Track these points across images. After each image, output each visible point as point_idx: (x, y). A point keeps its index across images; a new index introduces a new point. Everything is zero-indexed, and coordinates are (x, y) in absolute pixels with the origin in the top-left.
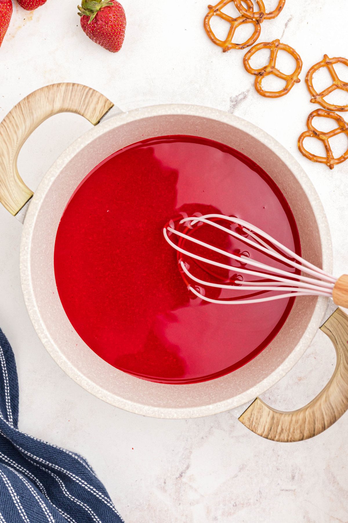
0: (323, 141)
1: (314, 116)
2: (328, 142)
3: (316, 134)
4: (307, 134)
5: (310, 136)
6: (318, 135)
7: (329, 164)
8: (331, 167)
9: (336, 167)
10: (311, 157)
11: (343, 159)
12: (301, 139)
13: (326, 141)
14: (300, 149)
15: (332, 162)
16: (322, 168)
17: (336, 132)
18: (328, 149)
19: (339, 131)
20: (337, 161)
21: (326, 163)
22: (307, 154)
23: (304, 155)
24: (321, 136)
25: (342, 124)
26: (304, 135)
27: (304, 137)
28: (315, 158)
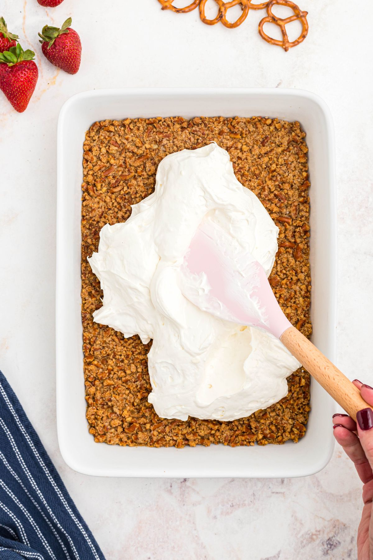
0: (280, 26)
1: (274, 4)
2: (284, 27)
3: (274, 20)
4: (267, 19)
5: (269, 21)
6: (277, 21)
7: (284, 47)
8: (286, 50)
9: (291, 50)
10: (269, 40)
11: (296, 43)
12: (261, 24)
13: (283, 26)
14: (260, 33)
15: (287, 45)
16: (279, 50)
17: (292, 18)
18: (284, 34)
19: (295, 18)
20: (292, 45)
21: (282, 46)
22: (266, 37)
23: (264, 38)
24: (279, 22)
25: (297, 12)
26: (264, 20)
27: (265, 22)
28: (273, 41)
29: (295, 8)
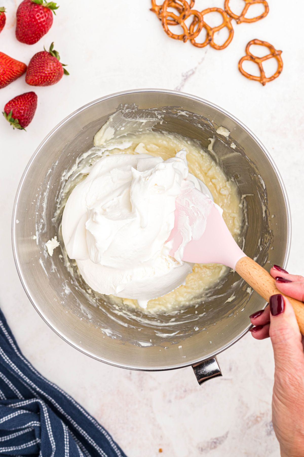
0: (257, 63)
1: (251, 44)
2: (261, 64)
3: (252, 58)
4: (246, 58)
5: (247, 60)
6: (254, 59)
7: (262, 82)
8: (263, 84)
9: (267, 84)
10: (248, 76)
11: (273, 78)
12: (240, 62)
13: (260, 64)
14: (240, 70)
15: (264, 80)
16: (257, 85)
17: (269, 57)
18: (261, 70)
19: (271, 56)
20: (268, 80)
21: (260, 81)
22: (245, 74)
23: (243, 74)
24: (257, 60)
25: (273, 51)
26: (243, 59)
27: (243, 60)
28: (251, 77)
29: (270, 47)
